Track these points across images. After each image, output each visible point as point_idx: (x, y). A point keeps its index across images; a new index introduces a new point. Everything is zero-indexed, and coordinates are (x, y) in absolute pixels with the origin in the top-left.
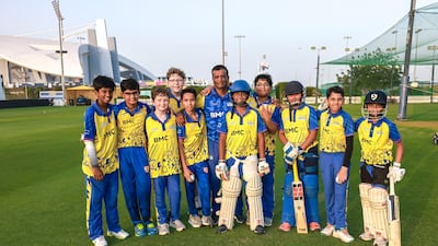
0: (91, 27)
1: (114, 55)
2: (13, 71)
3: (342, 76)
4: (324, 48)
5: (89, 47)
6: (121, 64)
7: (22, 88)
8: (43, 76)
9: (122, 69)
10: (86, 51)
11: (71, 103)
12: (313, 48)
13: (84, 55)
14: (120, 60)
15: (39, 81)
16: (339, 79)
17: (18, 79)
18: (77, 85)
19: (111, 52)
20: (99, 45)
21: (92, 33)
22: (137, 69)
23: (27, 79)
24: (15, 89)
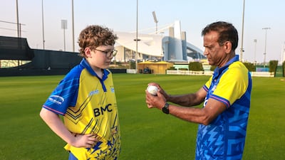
0: (171, 26)
1: (184, 42)
2: (127, 52)
5: (169, 38)
6: (188, 48)
7: (128, 62)
8: (141, 56)
9: (189, 51)
10: (167, 40)
11: (141, 72)
13: (166, 42)
14: (187, 46)
15: (138, 58)
17: (129, 57)
18: (160, 61)
19: (182, 41)
20: (175, 37)
21: (172, 30)
22: (198, 51)
23: (133, 57)
24: (125, 63)
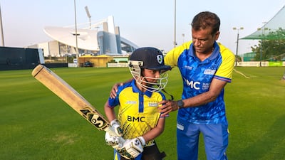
0: (105, 21)
2: (62, 47)
3: (255, 48)
4: (242, 28)
5: (104, 32)
6: (122, 42)
7: (64, 57)
8: (77, 50)
9: (123, 45)
10: (102, 35)
11: (82, 65)
12: (235, 29)
13: (100, 37)
14: (121, 40)
15: (74, 53)
16: (254, 50)
17: (64, 51)
18: (96, 55)
19: (117, 36)
20: (109, 31)
21: (106, 24)
22: (131, 45)
23: (69, 52)
24: (61, 57)
